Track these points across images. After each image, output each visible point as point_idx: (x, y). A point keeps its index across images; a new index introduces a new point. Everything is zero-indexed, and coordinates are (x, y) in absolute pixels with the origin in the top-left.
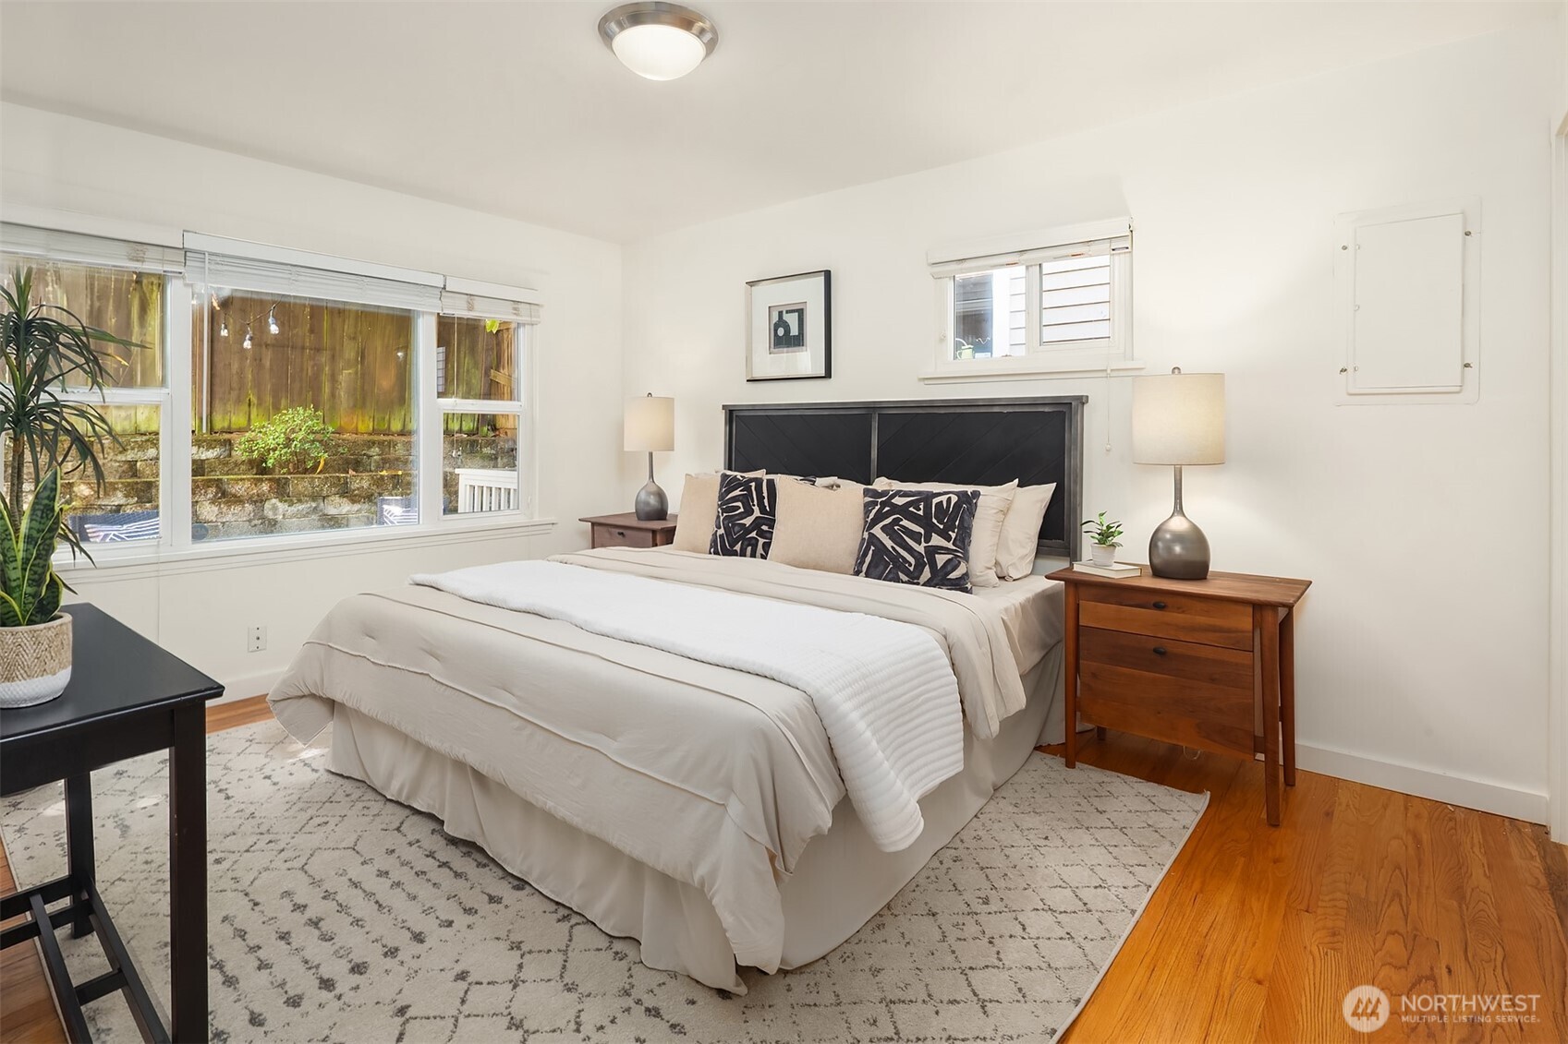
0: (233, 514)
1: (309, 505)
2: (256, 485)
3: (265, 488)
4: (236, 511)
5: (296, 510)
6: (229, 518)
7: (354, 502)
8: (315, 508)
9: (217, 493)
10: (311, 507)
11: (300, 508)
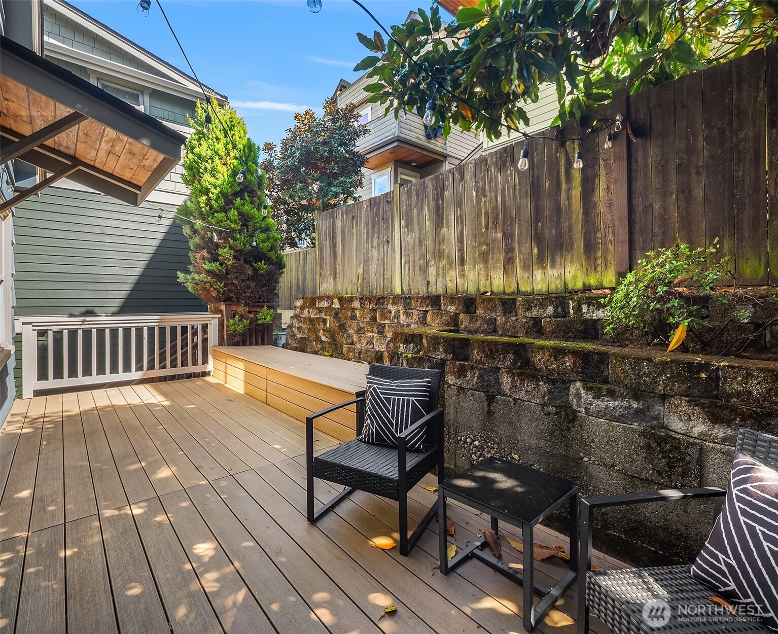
0: (527, 391)
1: (625, 404)
2: (556, 358)
3: (568, 364)
4: (529, 389)
5: (603, 406)
6: (522, 395)
7: (715, 419)
8: (637, 411)
9: (515, 362)
10: (630, 407)
11: (611, 404)
